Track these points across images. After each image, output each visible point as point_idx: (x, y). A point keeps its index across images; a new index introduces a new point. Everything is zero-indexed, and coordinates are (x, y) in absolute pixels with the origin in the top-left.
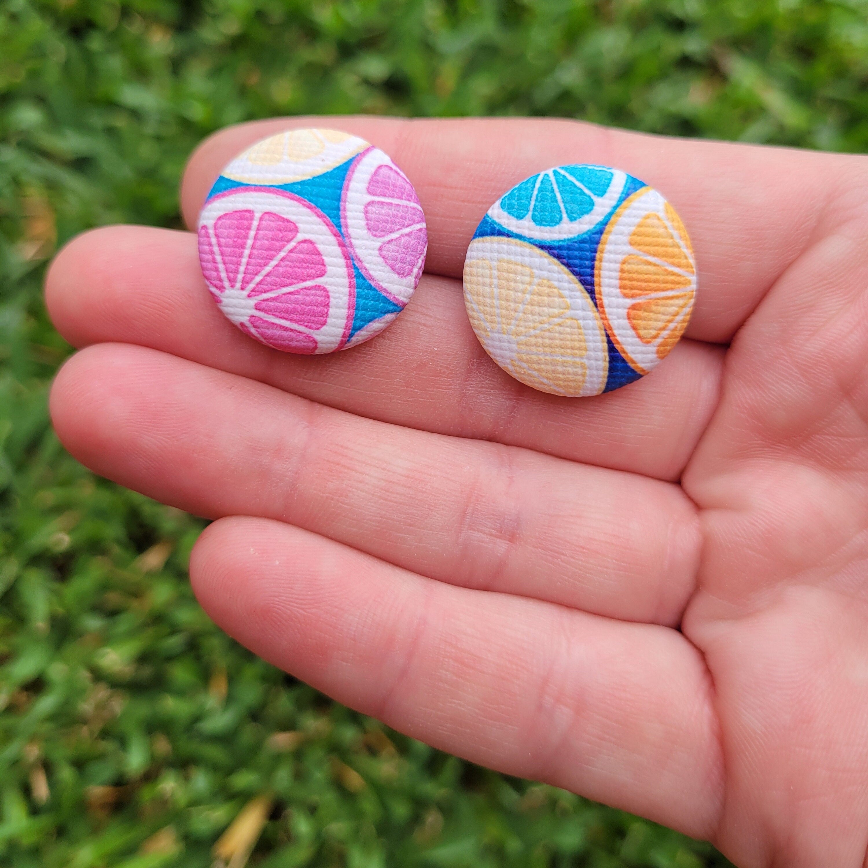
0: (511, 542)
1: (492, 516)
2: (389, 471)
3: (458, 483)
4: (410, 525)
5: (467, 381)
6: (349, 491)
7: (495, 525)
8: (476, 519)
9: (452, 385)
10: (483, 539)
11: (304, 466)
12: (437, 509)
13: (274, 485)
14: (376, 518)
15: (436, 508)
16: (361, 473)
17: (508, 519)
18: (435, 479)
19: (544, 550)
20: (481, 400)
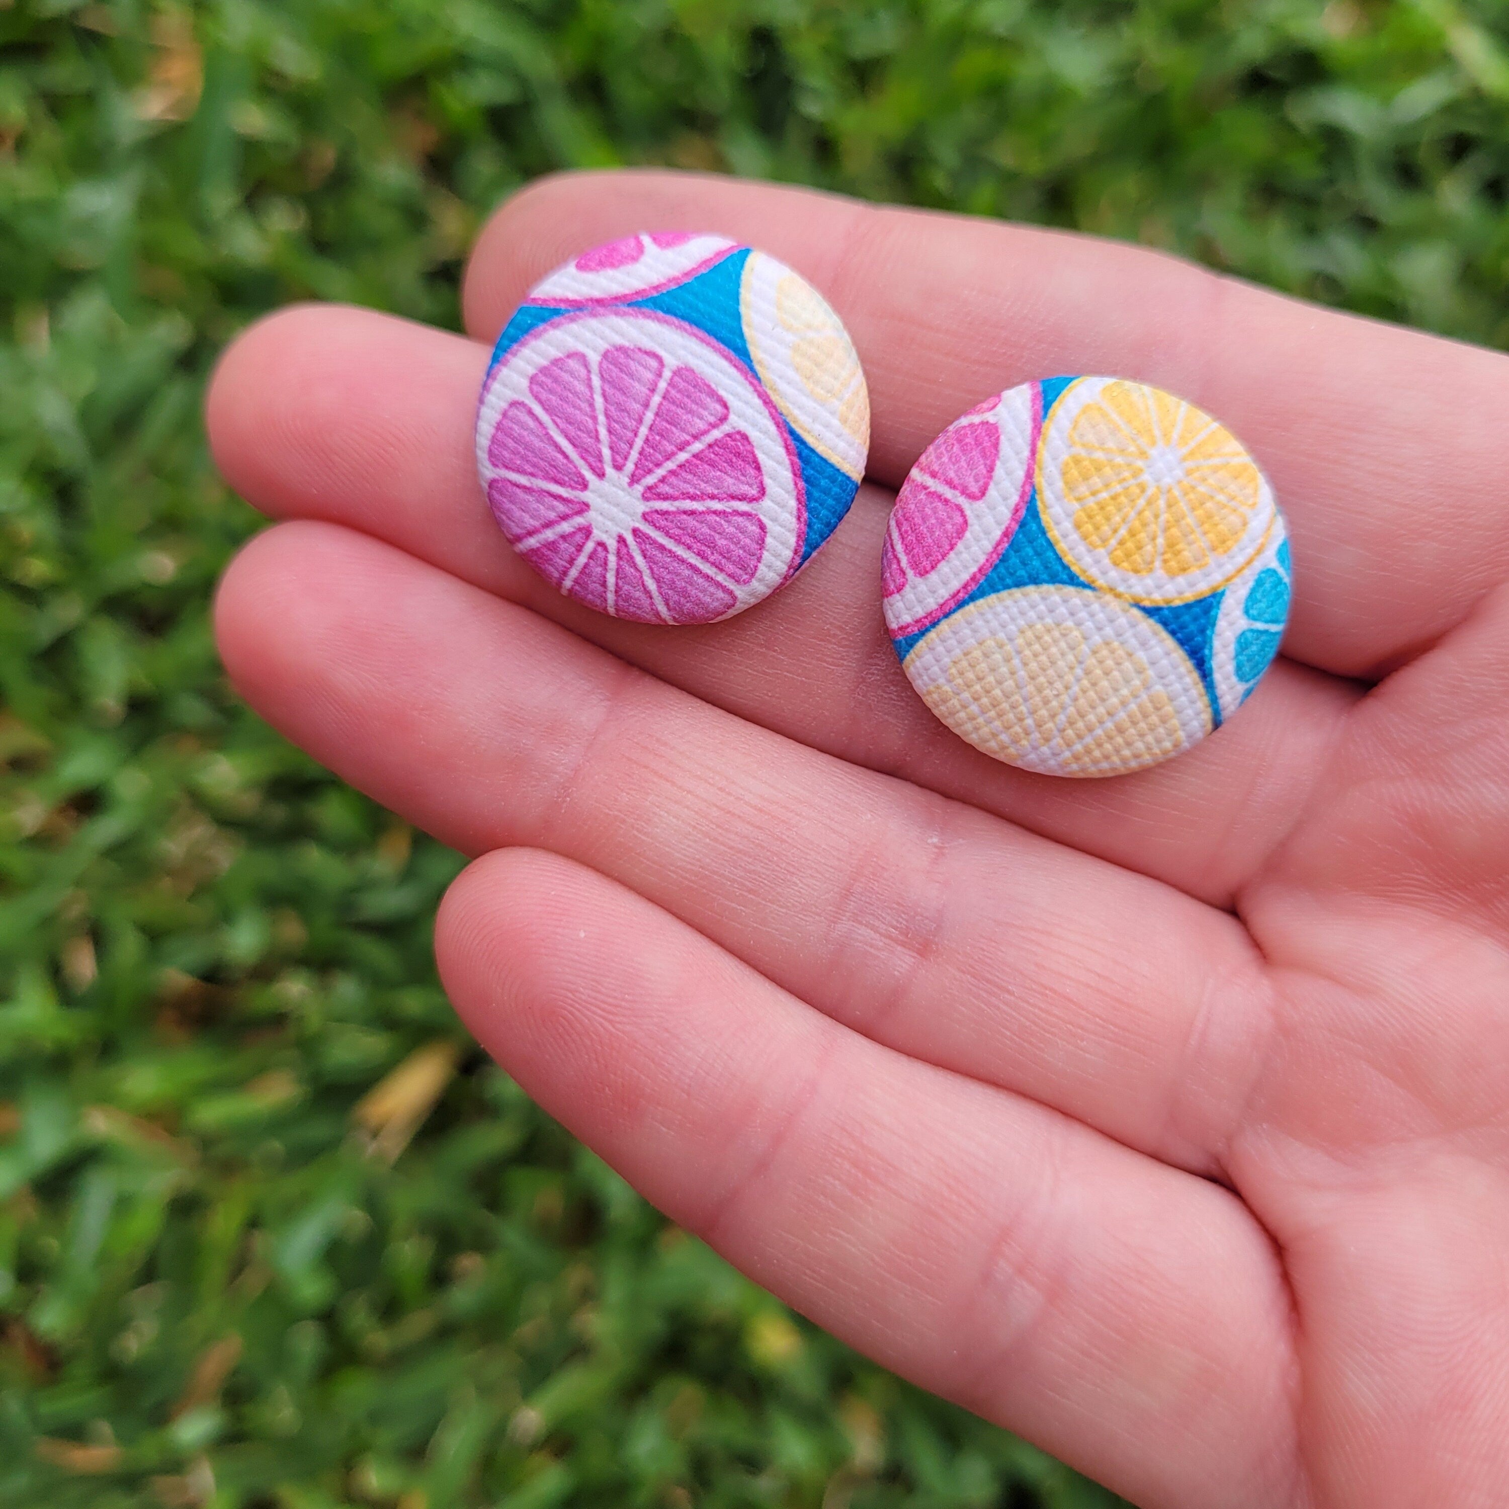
0: (921, 955)
1: (895, 906)
2: (729, 794)
3: (846, 838)
4: (750, 891)
5: (872, 658)
6: (655, 813)
7: (898, 921)
8: (867, 905)
9: (845, 660)
10: (874, 942)
11: (587, 761)
12: (801, 874)
13: (534, 783)
14: (693, 868)
15: (801, 871)
16: (680, 787)
17: (922, 916)
18: (807, 823)
19: (975, 978)
20: (890, 695)
